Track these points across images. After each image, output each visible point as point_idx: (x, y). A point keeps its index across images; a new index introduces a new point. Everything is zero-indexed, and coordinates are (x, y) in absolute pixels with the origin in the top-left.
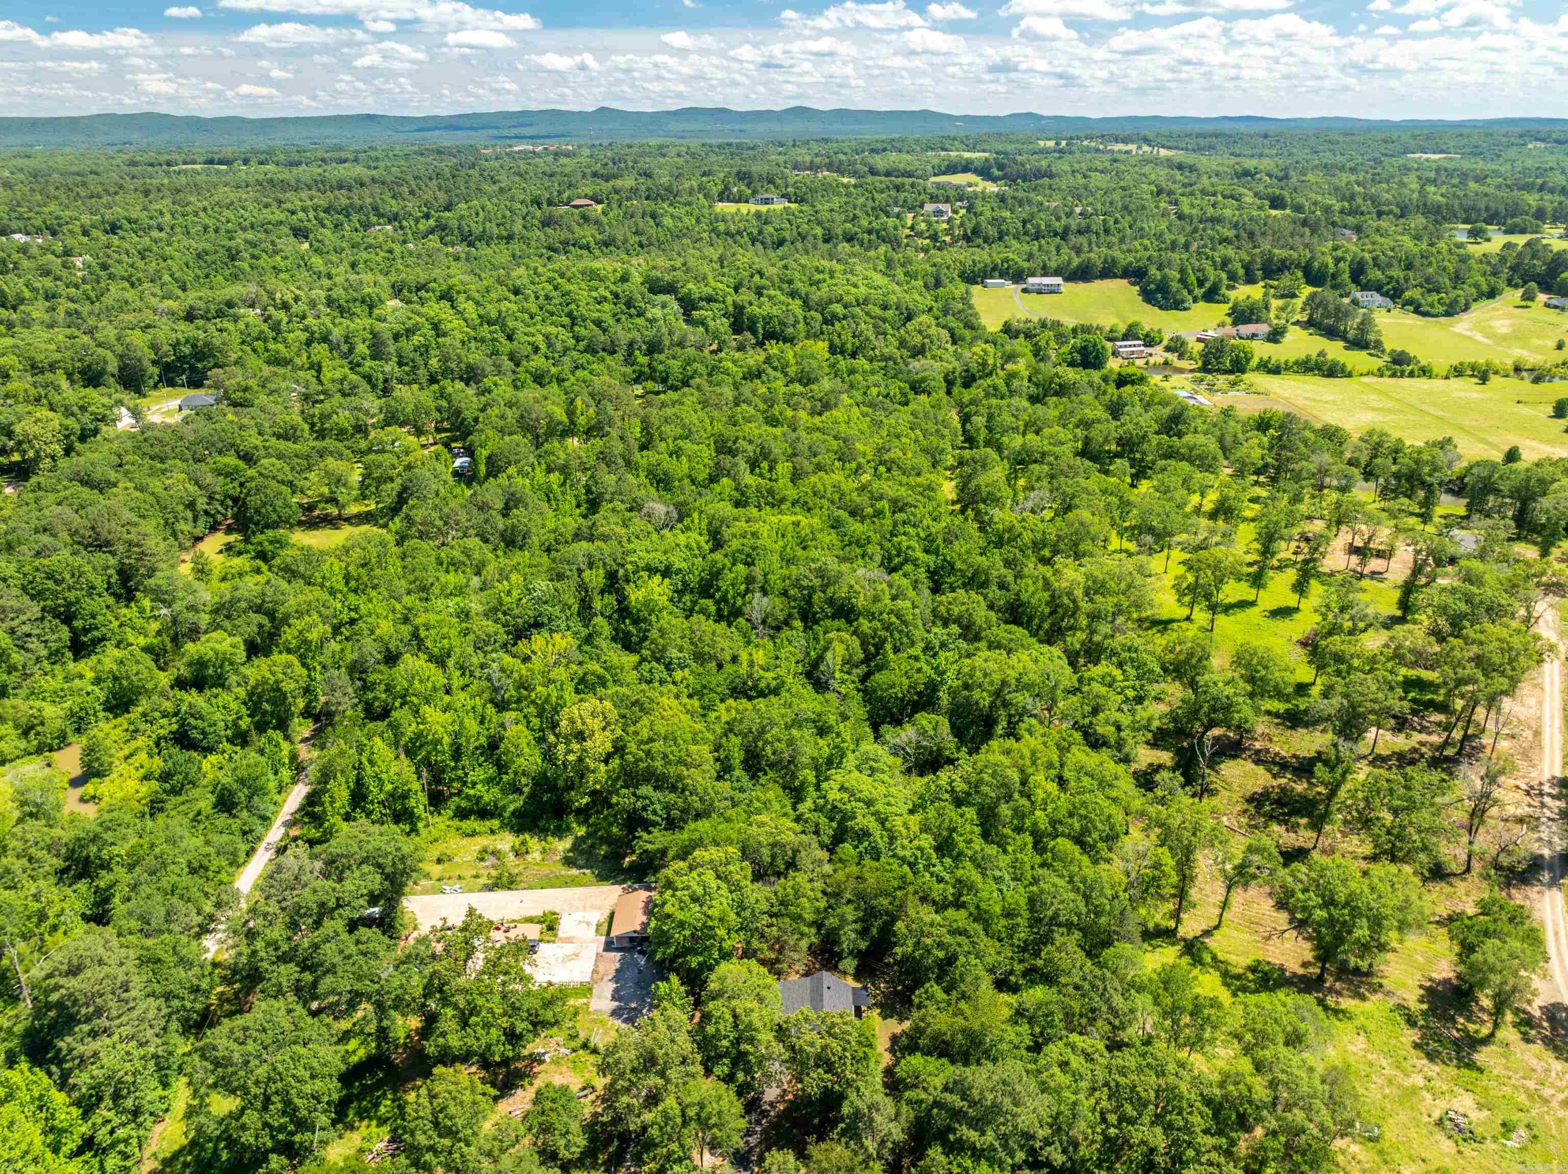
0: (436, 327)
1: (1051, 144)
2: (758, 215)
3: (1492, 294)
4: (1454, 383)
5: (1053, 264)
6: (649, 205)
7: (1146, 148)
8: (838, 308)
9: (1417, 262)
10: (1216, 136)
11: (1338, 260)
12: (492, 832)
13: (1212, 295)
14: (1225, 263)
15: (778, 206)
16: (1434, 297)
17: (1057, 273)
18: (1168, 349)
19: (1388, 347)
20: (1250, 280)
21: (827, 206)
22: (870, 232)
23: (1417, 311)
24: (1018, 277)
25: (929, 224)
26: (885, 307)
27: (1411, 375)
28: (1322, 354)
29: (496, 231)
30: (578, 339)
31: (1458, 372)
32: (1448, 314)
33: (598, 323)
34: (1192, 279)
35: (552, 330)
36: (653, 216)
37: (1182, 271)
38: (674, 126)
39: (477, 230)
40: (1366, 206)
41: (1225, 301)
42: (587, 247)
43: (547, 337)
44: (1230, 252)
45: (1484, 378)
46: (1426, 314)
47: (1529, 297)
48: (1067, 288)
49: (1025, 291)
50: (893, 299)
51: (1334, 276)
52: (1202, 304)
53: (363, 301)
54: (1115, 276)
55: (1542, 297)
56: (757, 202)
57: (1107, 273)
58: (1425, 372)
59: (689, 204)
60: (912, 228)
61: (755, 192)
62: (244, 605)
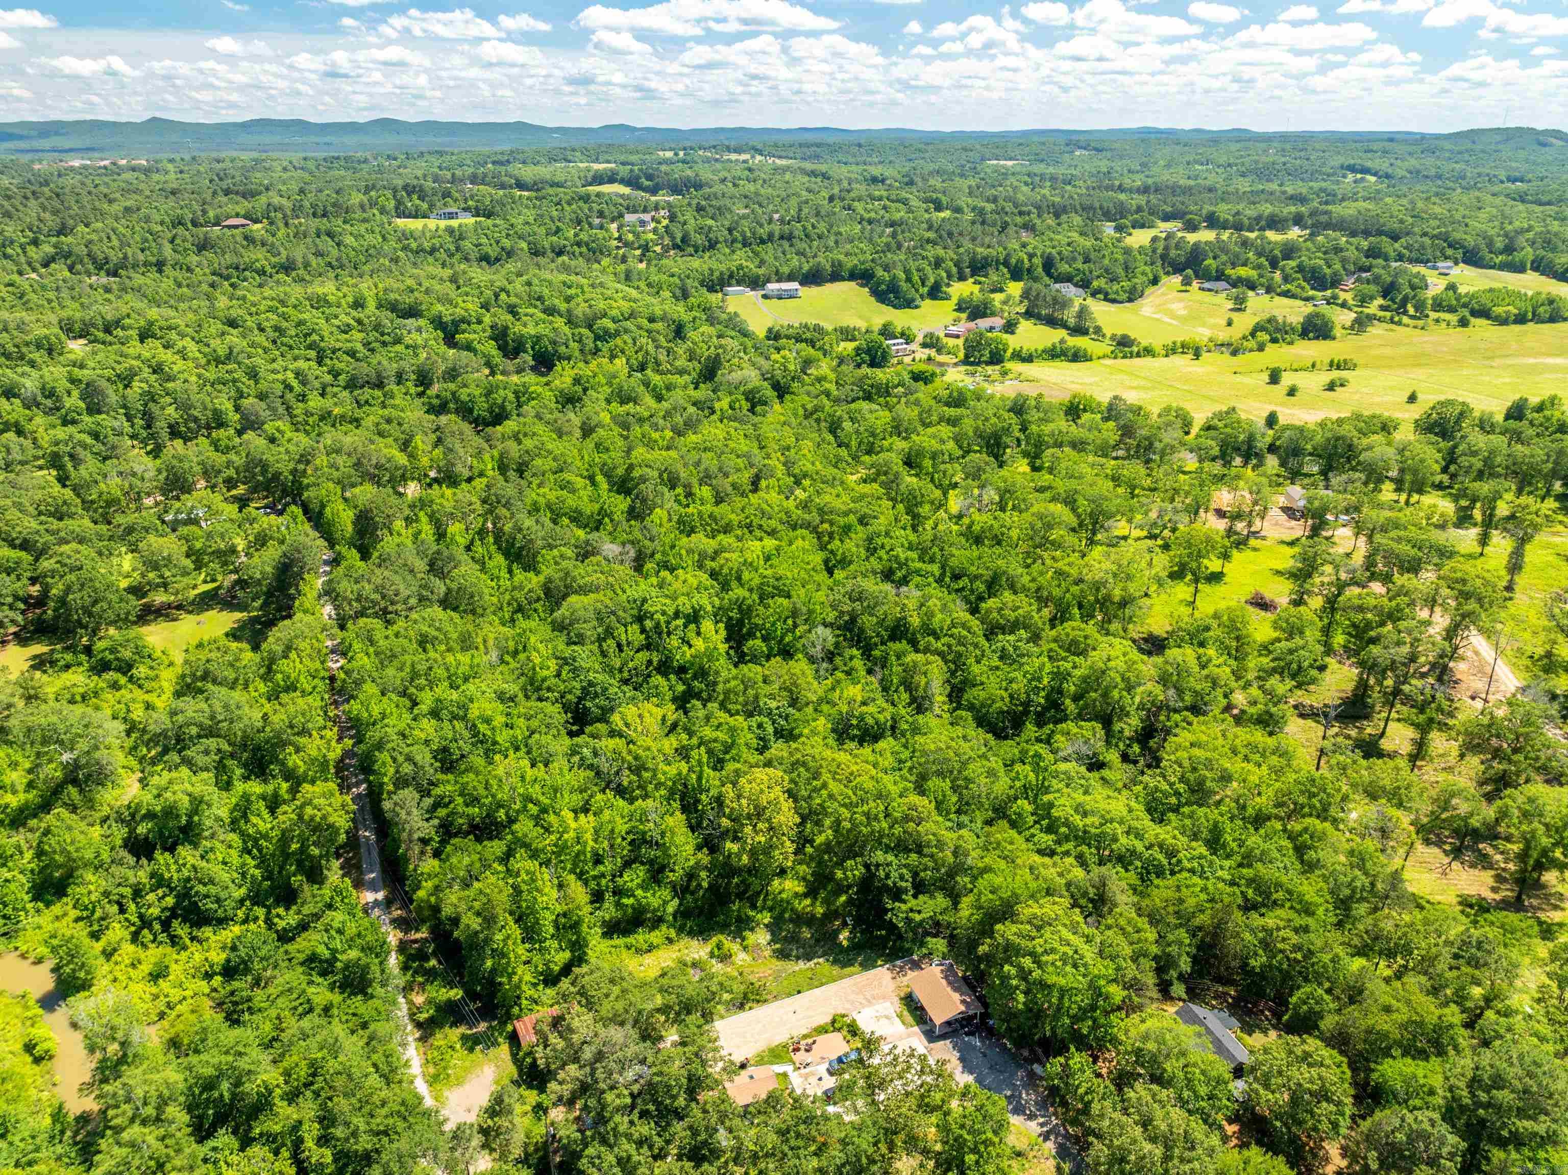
0: (157, 369)
1: (669, 154)
2: (450, 231)
3: (1155, 281)
4: (1173, 358)
5: (785, 270)
6: (324, 224)
7: (759, 158)
8: (607, 323)
9: (1093, 256)
10: (818, 145)
11: (1031, 256)
12: (670, 941)
13: (935, 293)
14: (938, 263)
15: (469, 220)
16: (1116, 287)
17: (790, 278)
18: (924, 345)
19: (1108, 331)
20: (962, 278)
21: (521, 220)
22: (579, 244)
23: (1106, 299)
24: (755, 283)
25: (637, 235)
26: (652, 320)
27: (1138, 355)
28: (1062, 341)
29: (141, 257)
30: (336, 374)
31: (1171, 351)
32: (1130, 300)
33: (352, 354)
34: (916, 278)
35: (301, 364)
36: (329, 234)
37: (907, 272)
38: (244, 138)
39: (115, 257)
40: (1009, 207)
41: (948, 298)
42: (262, 272)
43: (297, 374)
44: (941, 252)
45: (1197, 355)
46: (1114, 301)
47: (1187, 282)
48: (804, 291)
49: (765, 297)
50: (658, 312)
51: (1029, 271)
52: (928, 302)
53: (39, 346)
54: (843, 279)
55: (1195, 285)
56: (440, 217)
57: (836, 277)
58: (1148, 352)
59: (365, 220)
60: (619, 239)
61: (432, 206)
62: (194, 731)
